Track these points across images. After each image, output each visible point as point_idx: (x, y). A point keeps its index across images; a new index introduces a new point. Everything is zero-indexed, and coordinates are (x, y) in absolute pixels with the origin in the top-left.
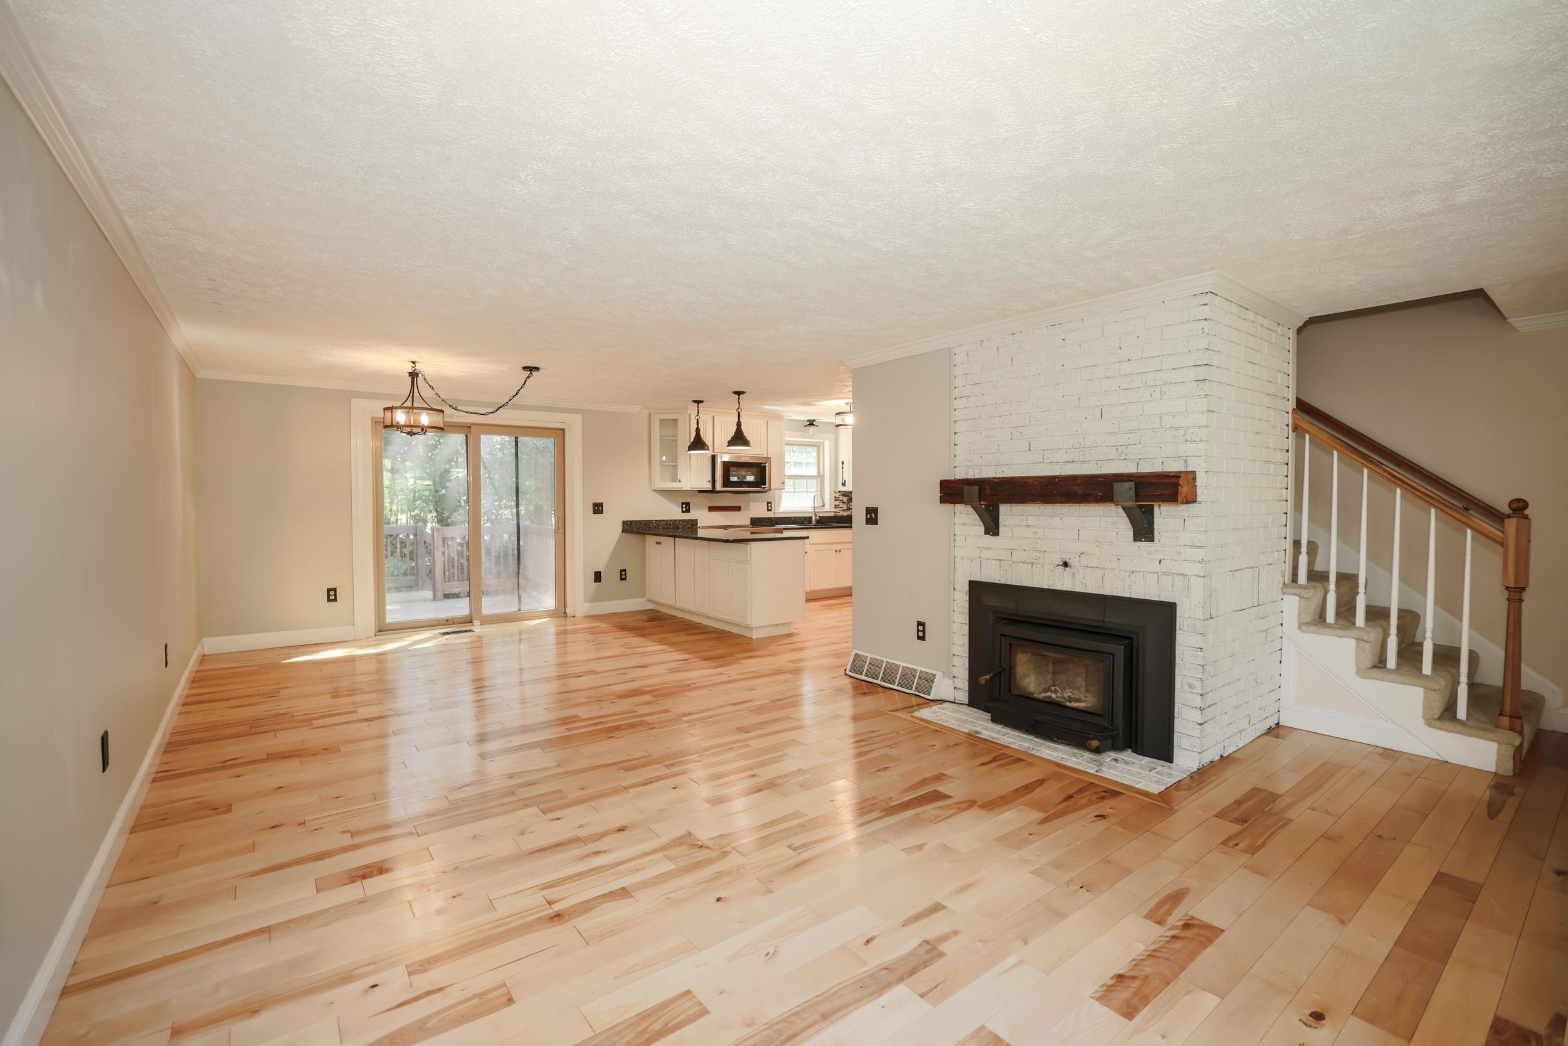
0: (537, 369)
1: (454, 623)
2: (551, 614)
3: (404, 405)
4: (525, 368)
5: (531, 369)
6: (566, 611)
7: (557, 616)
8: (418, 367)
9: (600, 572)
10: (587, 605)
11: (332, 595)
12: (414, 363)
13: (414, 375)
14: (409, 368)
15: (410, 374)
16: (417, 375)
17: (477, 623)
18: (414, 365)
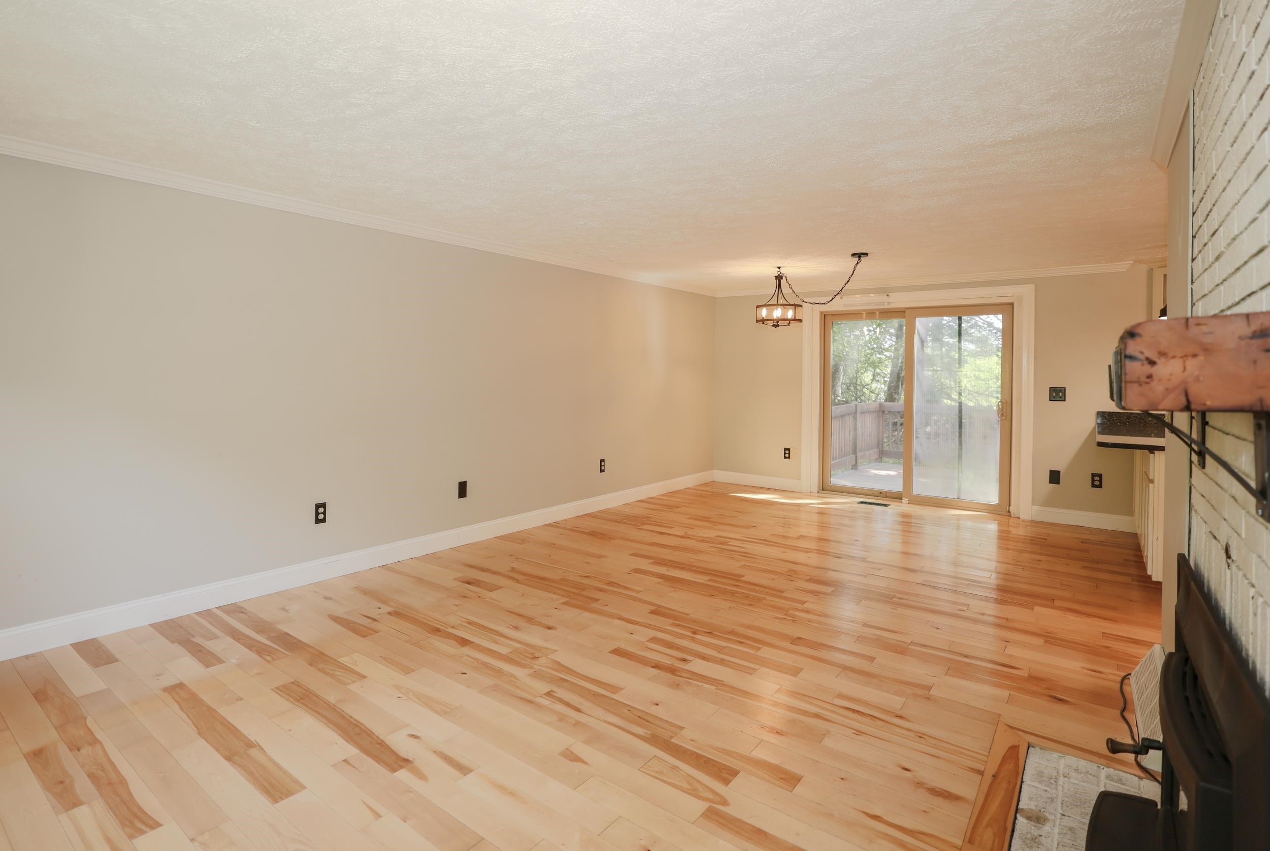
0: (866, 254)
1: (886, 497)
2: (992, 510)
3: (770, 303)
4: (853, 255)
5: (860, 255)
6: (1010, 510)
7: (998, 512)
8: (782, 270)
9: (1059, 472)
10: (1036, 508)
11: (787, 454)
12: (779, 268)
13: (779, 278)
14: (775, 272)
15: (777, 277)
16: (781, 277)
17: (905, 500)
18: (779, 270)
